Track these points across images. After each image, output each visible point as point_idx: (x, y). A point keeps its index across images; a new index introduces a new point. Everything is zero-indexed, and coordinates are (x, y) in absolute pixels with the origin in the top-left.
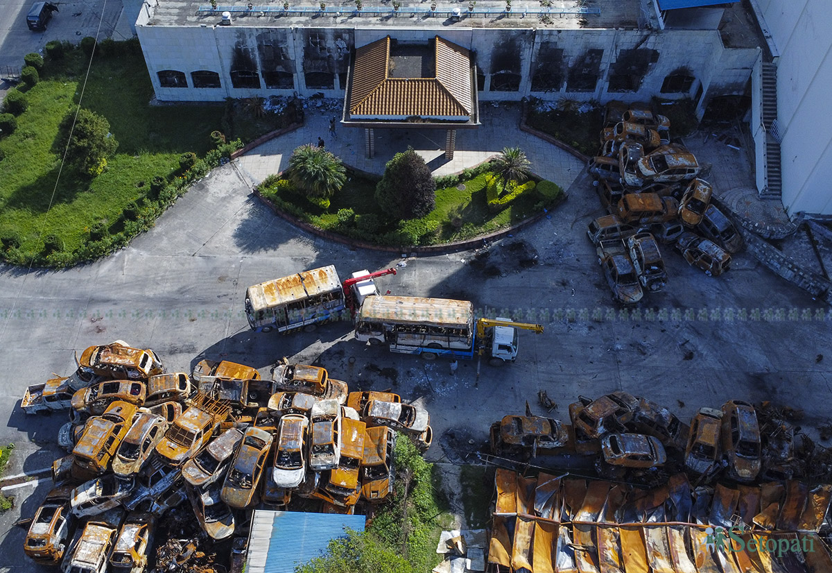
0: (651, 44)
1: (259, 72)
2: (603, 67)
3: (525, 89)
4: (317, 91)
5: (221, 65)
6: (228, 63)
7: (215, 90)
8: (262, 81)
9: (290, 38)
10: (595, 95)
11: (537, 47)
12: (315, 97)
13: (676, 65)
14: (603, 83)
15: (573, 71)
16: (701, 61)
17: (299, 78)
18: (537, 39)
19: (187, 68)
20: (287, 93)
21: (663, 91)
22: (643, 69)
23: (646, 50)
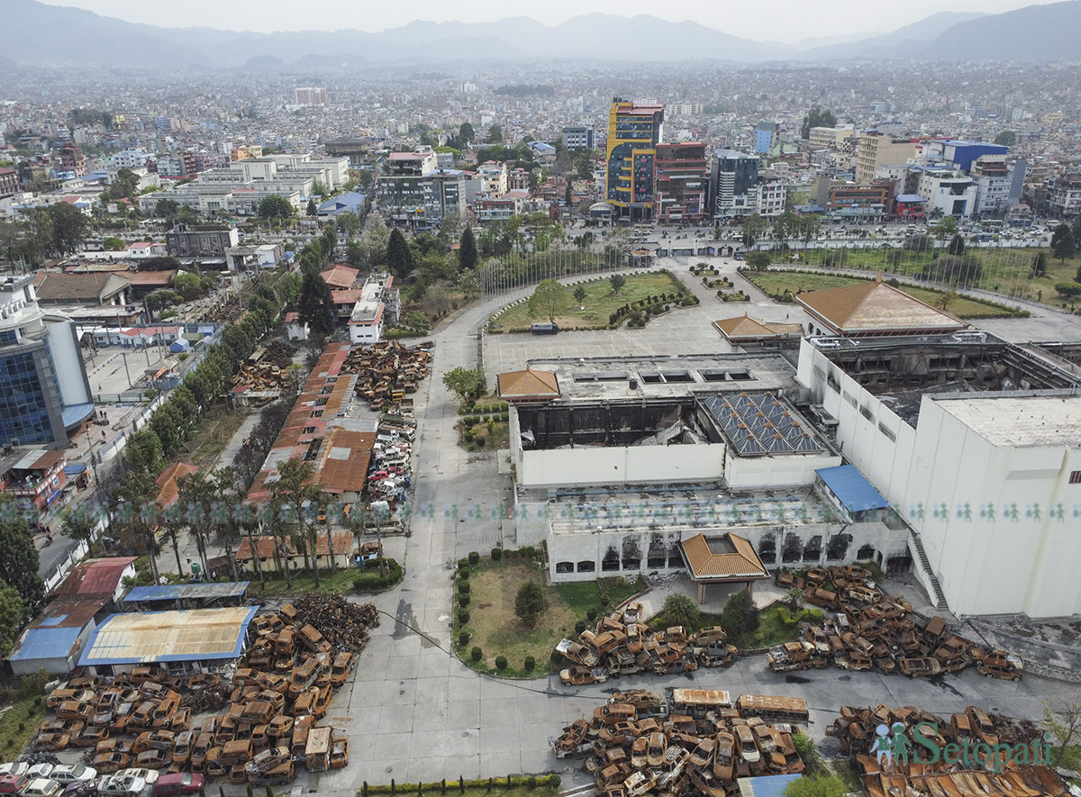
0: (846, 532)
1: (620, 559)
2: (822, 546)
3: (779, 563)
4: (653, 570)
5: (598, 558)
6: (602, 556)
7: (591, 573)
8: (621, 565)
9: (643, 537)
10: (820, 563)
11: (785, 536)
12: (653, 574)
13: (863, 544)
14: (823, 556)
15: (805, 549)
16: (877, 539)
17: (644, 563)
18: (785, 531)
19: (575, 560)
20: (635, 572)
21: (859, 558)
22: (845, 546)
23: (845, 535)
